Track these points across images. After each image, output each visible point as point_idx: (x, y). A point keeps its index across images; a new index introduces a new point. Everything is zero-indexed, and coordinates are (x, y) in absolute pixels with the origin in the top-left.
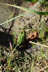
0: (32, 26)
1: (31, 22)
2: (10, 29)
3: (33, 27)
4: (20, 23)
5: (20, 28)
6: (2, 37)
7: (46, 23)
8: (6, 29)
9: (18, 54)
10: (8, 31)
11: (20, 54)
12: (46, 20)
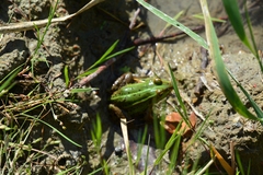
0: (204, 99)
1: (213, 88)
2: (153, 41)
3: (202, 104)
4: (191, 59)
5: (176, 69)
6: (109, 33)
7: (235, 138)
8: (145, 28)
9: (74, 112)
10: (146, 36)
11: (79, 119)
12: (245, 129)
